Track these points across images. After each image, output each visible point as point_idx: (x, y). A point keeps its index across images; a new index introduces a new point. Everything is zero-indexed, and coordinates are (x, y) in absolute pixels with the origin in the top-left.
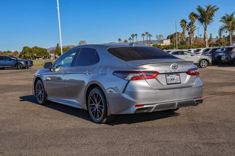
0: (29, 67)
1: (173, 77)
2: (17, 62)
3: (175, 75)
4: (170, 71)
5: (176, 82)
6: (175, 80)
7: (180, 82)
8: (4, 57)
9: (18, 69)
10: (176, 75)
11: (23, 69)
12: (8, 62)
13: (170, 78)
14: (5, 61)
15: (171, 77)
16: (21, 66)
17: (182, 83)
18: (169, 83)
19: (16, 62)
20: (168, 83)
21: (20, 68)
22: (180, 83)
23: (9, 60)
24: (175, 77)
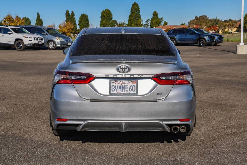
0: (218, 44)
1: (123, 85)
2: (200, 36)
3: (128, 82)
4: (114, 76)
5: (129, 92)
6: (126, 89)
7: (135, 92)
8: (185, 30)
9: (200, 46)
10: (130, 82)
11: (206, 46)
12: (189, 37)
13: (117, 85)
14: (186, 36)
15: (120, 85)
16: (204, 42)
17: (139, 94)
18: (115, 92)
19: (198, 37)
20: (111, 92)
21: (204, 45)
22: (136, 94)
23: (190, 34)
24: (128, 84)
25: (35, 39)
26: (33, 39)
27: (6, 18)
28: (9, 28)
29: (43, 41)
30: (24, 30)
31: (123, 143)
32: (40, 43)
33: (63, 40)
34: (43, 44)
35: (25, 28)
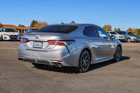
1: (38, 44)
4: (34, 40)
7: (41, 47)
20: (34, 47)
25: (119, 37)
26: (118, 37)
27: (128, 29)
28: (109, 32)
29: (124, 38)
30: (116, 33)
31: (50, 71)
32: (122, 39)
33: (135, 38)
34: (123, 39)
35: (117, 32)
